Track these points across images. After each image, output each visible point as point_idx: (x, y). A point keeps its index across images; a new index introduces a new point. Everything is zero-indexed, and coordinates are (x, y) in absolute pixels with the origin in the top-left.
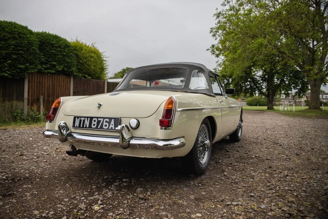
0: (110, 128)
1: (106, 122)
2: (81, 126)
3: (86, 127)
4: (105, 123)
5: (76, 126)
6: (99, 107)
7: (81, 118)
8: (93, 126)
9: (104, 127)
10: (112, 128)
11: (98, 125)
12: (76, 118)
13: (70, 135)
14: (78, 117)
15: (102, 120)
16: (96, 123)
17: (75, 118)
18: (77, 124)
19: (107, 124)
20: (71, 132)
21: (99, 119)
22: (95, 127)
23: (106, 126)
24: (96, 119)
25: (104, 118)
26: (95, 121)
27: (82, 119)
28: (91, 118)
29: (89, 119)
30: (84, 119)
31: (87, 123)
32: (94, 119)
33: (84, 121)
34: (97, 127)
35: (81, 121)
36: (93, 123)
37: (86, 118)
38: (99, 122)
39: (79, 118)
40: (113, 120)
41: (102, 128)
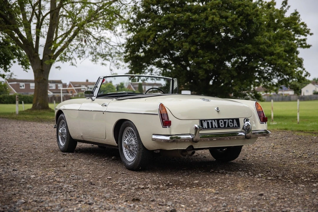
0: (234, 126)
1: (231, 122)
2: (210, 127)
3: (215, 127)
4: (230, 123)
5: (204, 128)
7: (208, 121)
9: (230, 126)
10: (236, 126)
11: (225, 125)
14: (204, 120)
15: (227, 121)
17: (201, 121)
18: (205, 126)
19: (232, 123)
21: (225, 120)
25: (228, 119)
26: (221, 122)
27: (210, 122)
28: (218, 120)
29: (216, 121)
31: (215, 124)
32: (220, 121)
33: (212, 123)
34: (225, 127)
35: (208, 123)
38: (225, 123)
39: (206, 121)
40: (235, 120)
41: (228, 126)
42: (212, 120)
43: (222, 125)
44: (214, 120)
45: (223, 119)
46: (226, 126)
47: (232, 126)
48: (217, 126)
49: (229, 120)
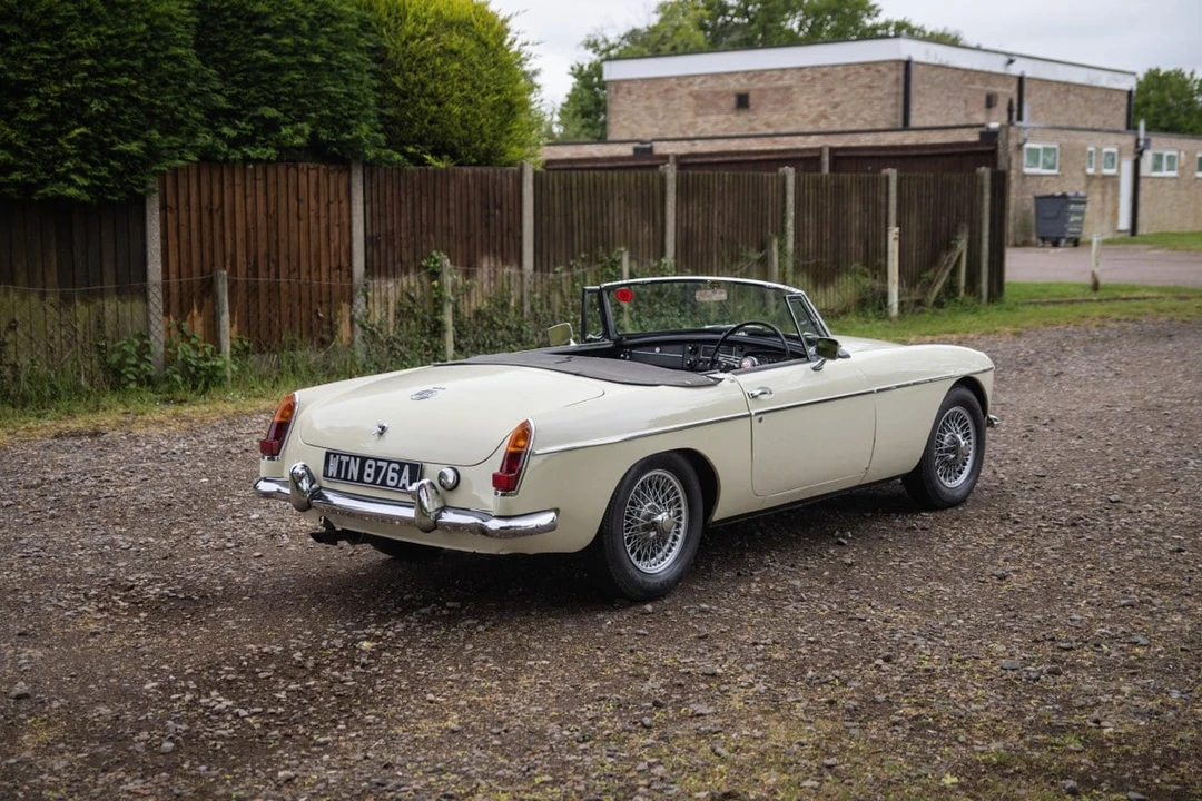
0: (400, 485)
1: (394, 470)
2: (342, 476)
3: (352, 480)
4: (390, 474)
5: (330, 474)
6: (381, 434)
7: (342, 458)
8: (366, 479)
9: (389, 482)
10: (404, 485)
11: (376, 477)
12: (332, 456)
13: (318, 494)
14: (336, 455)
15: (384, 464)
16: (372, 471)
17: (328, 454)
18: (333, 470)
19: (395, 475)
20: (321, 488)
21: (380, 463)
22: (370, 480)
23: (392, 479)
24: (373, 463)
25: (390, 462)
26: (370, 467)
27: (345, 459)
28: (364, 459)
29: (358, 460)
30: (348, 458)
31: (354, 469)
32: (369, 462)
33: (348, 464)
34: (374, 482)
35: (340, 463)
36: (367, 470)
37: (353, 459)
38: (378, 470)
39: (338, 457)
40: (407, 468)
41: (384, 483)
42: (351, 456)
43: (369, 475)
44: (356, 457)
45: (376, 460)
46: (378, 482)
47: (393, 484)
48: (355, 479)
49: (393, 465)
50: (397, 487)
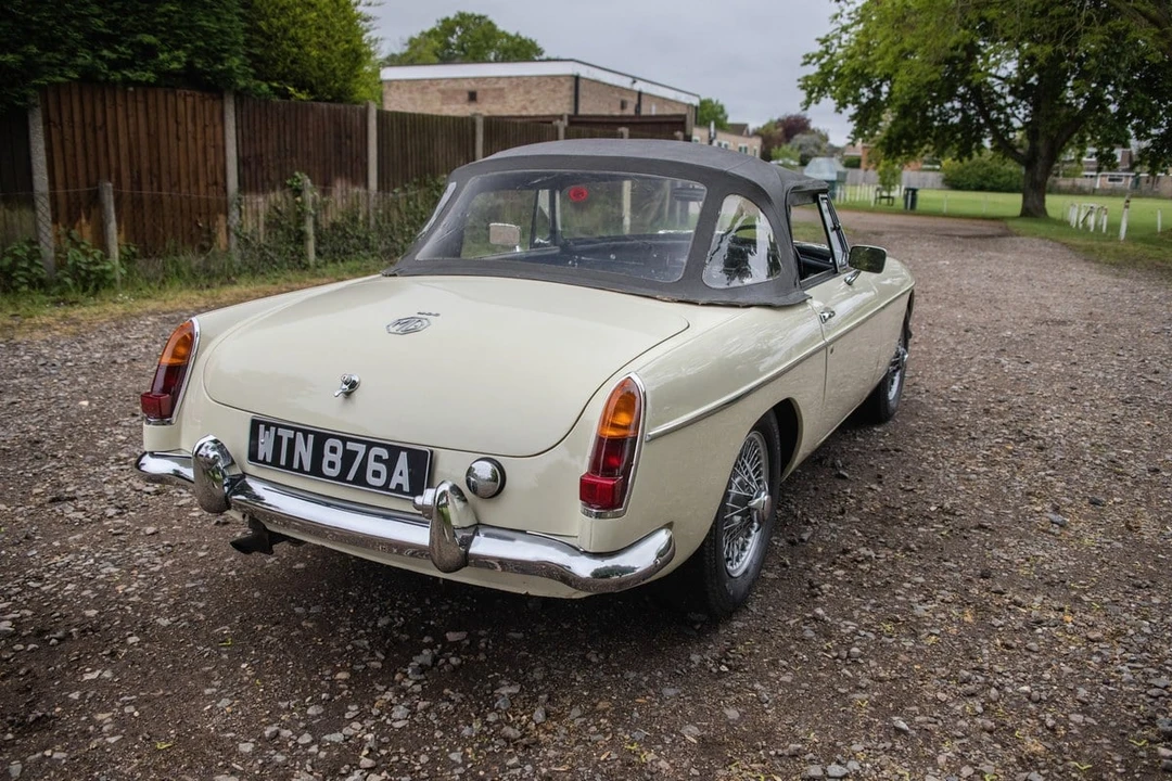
0: (393, 486)
1: (378, 459)
2: (283, 462)
3: (301, 469)
4: (372, 465)
5: (260, 458)
6: (348, 394)
7: (281, 432)
8: (326, 470)
9: (371, 480)
10: (400, 486)
11: (345, 469)
12: (262, 427)
14: (268, 425)
15: (361, 449)
16: (337, 458)
17: (254, 423)
18: (265, 449)
19: (382, 468)
21: (351, 446)
22: (334, 472)
23: (376, 474)
24: (338, 444)
25: (371, 445)
26: (333, 449)
27: (286, 434)
28: (321, 438)
29: (311, 437)
30: (291, 434)
31: (304, 452)
32: (330, 443)
33: (292, 442)
34: (341, 477)
35: (278, 439)
36: (328, 456)
37: (300, 435)
38: (349, 457)
39: (273, 429)
40: (404, 456)
41: (361, 479)
42: (296, 429)
43: (331, 465)
44: (306, 432)
45: (344, 440)
46: (350, 477)
47: (380, 482)
48: (307, 468)
49: (375, 451)
50: (386, 487)
